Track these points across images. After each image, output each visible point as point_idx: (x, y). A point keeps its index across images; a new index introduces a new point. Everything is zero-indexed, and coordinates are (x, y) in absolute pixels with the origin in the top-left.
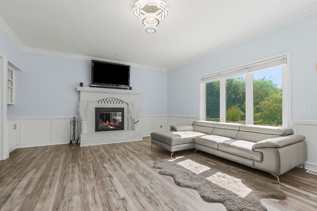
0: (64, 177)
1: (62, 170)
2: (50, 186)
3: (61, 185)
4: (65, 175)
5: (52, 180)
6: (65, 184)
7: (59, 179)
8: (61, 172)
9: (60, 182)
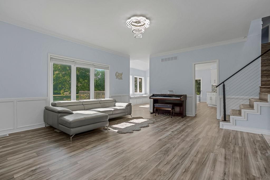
0: (185, 155)
1: (182, 164)
2: (198, 152)
3: (191, 149)
4: (184, 156)
5: (195, 156)
6: (188, 149)
7: (190, 155)
8: (184, 162)
9: (191, 151)
